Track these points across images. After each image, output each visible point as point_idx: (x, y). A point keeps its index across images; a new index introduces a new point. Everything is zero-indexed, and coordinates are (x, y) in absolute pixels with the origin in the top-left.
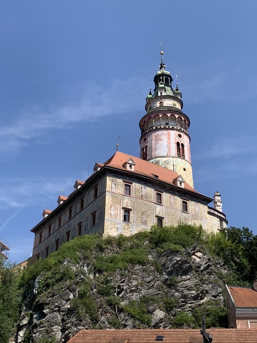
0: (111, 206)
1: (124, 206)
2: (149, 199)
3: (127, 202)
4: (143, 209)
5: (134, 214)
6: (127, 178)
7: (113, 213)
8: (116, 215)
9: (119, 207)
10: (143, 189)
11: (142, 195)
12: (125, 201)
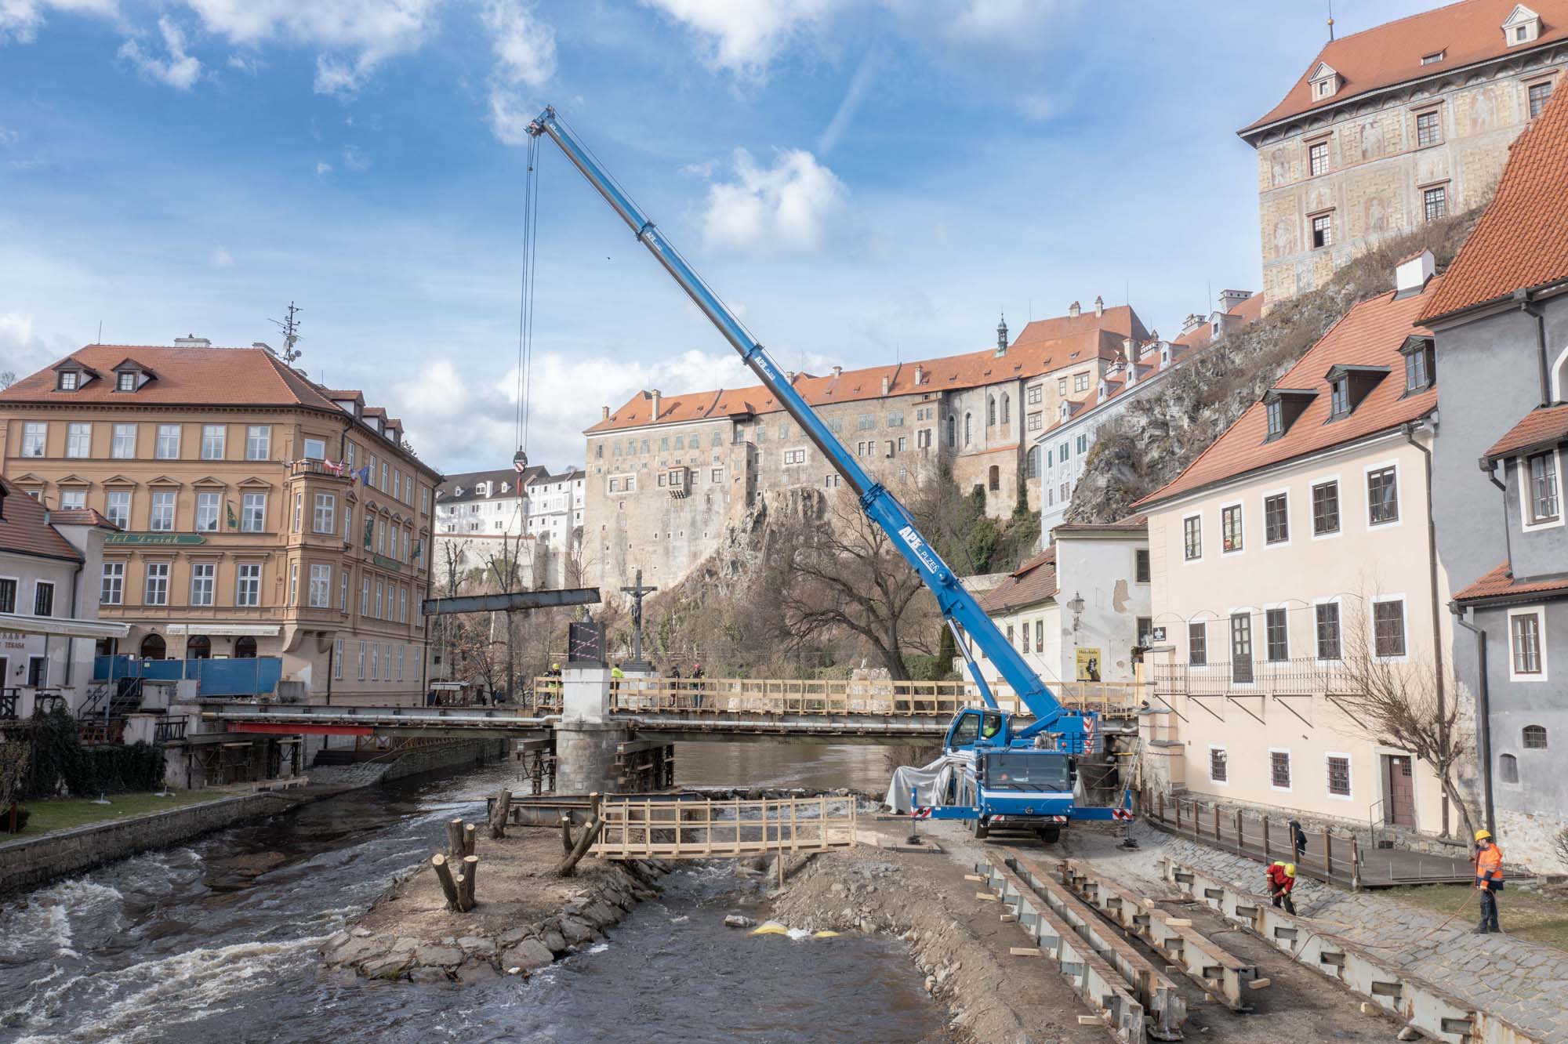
0: (1276, 226)
1: (1313, 208)
2: (1391, 149)
3: (1320, 195)
4: (1373, 189)
5: (1342, 216)
6: (1316, 126)
7: (1281, 242)
8: (1292, 244)
9: (1297, 218)
10: (1368, 131)
11: (1364, 153)
12: (1313, 196)
